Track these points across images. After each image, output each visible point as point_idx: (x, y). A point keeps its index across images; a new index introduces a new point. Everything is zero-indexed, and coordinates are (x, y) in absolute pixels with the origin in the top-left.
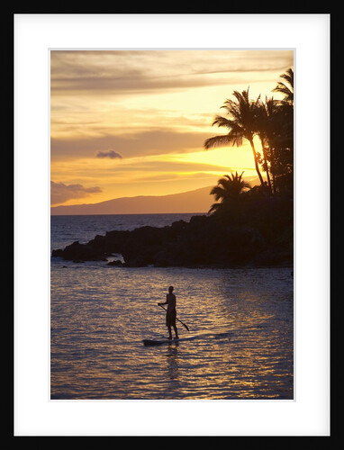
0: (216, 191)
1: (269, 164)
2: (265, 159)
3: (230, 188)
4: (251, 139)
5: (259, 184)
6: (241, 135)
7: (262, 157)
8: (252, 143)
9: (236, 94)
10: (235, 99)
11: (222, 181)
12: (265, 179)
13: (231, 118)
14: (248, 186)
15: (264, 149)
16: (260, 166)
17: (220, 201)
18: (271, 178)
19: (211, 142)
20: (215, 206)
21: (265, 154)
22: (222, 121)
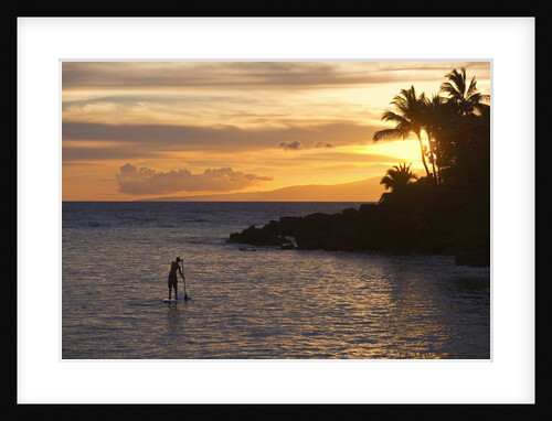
0: (385, 180)
1: (435, 157)
2: (431, 152)
3: (398, 178)
4: (418, 133)
5: (425, 175)
6: (409, 129)
7: (429, 150)
8: (419, 136)
9: (404, 92)
10: (402, 96)
11: (391, 172)
12: (431, 170)
13: (401, 114)
14: (414, 177)
15: (431, 143)
16: (427, 159)
17: (390, 190)
18: (437, 170)
19: (380, 135)
20: (385, 195)
21: (431, 148)
22: (390, 116)
